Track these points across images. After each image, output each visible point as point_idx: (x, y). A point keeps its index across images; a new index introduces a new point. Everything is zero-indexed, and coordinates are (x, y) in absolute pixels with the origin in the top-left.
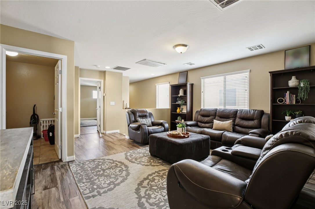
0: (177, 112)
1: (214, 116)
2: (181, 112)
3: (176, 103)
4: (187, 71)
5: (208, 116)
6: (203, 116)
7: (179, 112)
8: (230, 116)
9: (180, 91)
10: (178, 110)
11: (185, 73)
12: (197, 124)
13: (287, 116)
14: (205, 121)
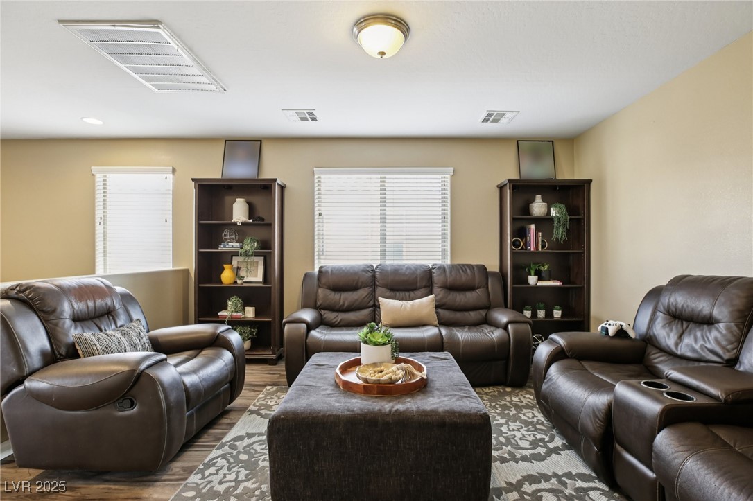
0: (221, 283)
1: (372, 286)
2: (239, 282)
3: (220, 249)
4: (261, 141)
5: (354, 288)
6: (336, 288)
7: (232, 281)
8: (418, 285)
9: (235, 206)
10: (227, 276)
11: (252, 146)
12: (321, 315)
13: (530, 275)
14: (345, 305)
